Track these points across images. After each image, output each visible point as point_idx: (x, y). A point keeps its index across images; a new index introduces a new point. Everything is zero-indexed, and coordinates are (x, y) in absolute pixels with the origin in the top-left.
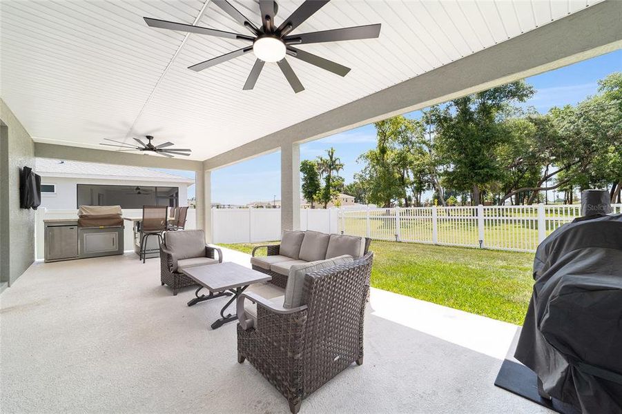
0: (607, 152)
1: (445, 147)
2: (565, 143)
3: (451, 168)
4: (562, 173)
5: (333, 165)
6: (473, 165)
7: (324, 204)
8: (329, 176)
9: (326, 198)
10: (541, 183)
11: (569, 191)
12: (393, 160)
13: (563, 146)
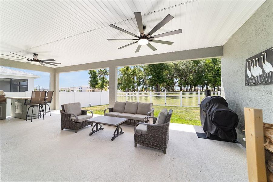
0: (190, 76)
1: (149, 70)
2: (181, 72)
3: (150, 77)
4: (180, 81)
5: (105, 73)
6: (158, 77)
7: (101, 90)
8: (104, 77)
9: (102, 87)
10: (175, 84)
11: (181, 87)
12: (131, 73)
13: (181, 73)
